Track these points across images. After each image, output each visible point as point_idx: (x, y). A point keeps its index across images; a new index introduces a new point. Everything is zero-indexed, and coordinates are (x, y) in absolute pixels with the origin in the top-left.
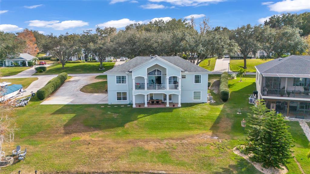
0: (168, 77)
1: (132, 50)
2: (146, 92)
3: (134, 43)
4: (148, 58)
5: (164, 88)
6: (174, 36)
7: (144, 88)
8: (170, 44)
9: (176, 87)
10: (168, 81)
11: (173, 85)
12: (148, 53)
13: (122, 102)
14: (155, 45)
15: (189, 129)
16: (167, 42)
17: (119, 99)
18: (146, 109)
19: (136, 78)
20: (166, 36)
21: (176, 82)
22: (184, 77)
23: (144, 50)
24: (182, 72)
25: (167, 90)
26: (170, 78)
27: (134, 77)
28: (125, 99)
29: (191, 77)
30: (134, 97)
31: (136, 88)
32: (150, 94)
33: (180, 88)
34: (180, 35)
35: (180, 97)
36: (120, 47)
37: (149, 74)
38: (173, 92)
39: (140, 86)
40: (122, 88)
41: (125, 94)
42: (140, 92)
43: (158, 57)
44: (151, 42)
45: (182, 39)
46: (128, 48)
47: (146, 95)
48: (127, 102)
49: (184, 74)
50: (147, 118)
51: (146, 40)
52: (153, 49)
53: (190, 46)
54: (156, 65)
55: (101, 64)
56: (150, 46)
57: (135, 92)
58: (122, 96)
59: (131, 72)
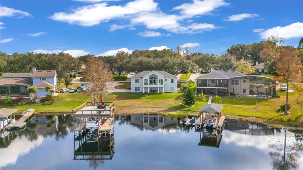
0: (158, 80)
1: (140, 67)
2: (149, 86)
3: (142, 64)
4: (149, 71)
5: (157, 85)
6: (163, 60)
7: (147, 85)
8: (161, 65)
9: (162, 84)
10: (158, 81)
11: (161, 83)
12: (149, 69)
13: (137, 91)
14: (153, 65)
15: (167, 99)
16: (159, 63)
17: (136, 90)
18: (148, 93)
19: (144, 80)
20: (159, 60)
21: (162, 82)
22: (166, 80)
23: (147, 67)
24: (165, 77)
25: (158, 85)
26: (159, 80)
27: (143, 80)
28: (139, 90)
29: (169, 80)
30: (143, 88)
31: (144, 85)
32: (150, 87)
33: (164, 84)
34: (166, 60)
35: (164, 88)
36: (135, 66)
37: (150, 78)
38: (161, 86)
39: (146, 84)
40: (137, 85)
41: (139, 88)
42: (146, 86)
43: (154, 71)
44: (151, 63)
45: (167, 62)
46: (139, 66)
47: (149, 87)
48: (140, 91)
49: (166, 78)
50: (149, 96)
51: (148, 63)
52: (152, 67)
53: (171, 66)
54: (153, 74)
55: (120, 76)
56: (150, 66)
57: (144, 86)
58: (137, 89)
59: (142, 77)
